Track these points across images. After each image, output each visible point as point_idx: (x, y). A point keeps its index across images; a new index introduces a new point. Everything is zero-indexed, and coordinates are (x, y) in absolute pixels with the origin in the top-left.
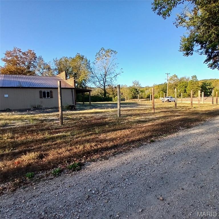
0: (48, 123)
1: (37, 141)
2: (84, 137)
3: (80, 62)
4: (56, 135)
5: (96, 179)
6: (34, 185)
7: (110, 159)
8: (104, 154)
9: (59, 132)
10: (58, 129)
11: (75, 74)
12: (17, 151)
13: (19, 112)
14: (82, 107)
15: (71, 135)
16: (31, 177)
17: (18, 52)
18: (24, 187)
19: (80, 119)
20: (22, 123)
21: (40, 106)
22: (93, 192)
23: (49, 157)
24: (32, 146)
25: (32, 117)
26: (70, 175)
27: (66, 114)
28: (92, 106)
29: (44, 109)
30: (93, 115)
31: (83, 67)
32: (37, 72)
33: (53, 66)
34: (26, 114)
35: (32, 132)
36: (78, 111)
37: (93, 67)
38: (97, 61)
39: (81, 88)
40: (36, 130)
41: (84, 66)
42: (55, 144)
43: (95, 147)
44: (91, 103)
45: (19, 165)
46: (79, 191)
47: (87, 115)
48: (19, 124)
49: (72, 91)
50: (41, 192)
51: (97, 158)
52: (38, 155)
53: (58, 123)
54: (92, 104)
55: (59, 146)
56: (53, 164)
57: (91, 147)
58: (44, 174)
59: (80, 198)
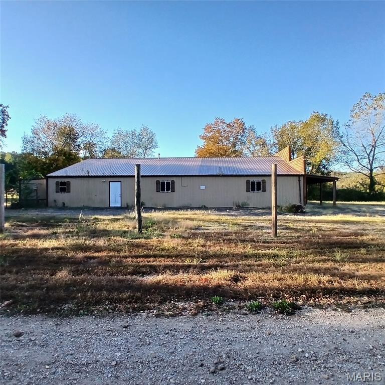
0: (254, 232)
1: (234, 256)
2: (309, 262)
3: (317, 127)
4: (263, 251)
5: (316, 337)
6: (221, 315)
7: (355, 312)
8: (344, 301)
9: (269, 248)
10: (268, 243)
11: (309, 149)
12: (207, 264)
13: (217, 210)
14: (317, 210)
15: (287, 255)
16: (218, 303)
17: (221, 124)
18: (207, 314)
19: (308, 231)
20: (219, 227)
21: (245, 204)
22: (307, 355)
23: (247, 282)
24: (227, 262)
25: (232, 220)
26: (274, 318)
27: (285, 220)
28: (339, 208)
29: (251, 210)
30: (335, 226)
31: (325, 135)
32: (245, 151)
33: (271, 139)
34: (225, 215)
35: (230, 241)
36: (309, 216)
37: (345, 132)
38: (355, 120)
39: (319, 174)
40: (235, 239)
41: (326, 132)
42: (259, 266)
43: (327, 284)
44: (337, 202)
45: (206, 283)
46: (284, 345)
47: (324, 226)
48: (215, 228)
49: (299, 181)
50: (228, 328)
51: (329, 304)
52: (232, 276)
53: (269, 233)
54: (339, 205)
55: (264, 269)
56: (251, 293)
57: (320, 282)
58: (236, 304)
59: (281, 356)
